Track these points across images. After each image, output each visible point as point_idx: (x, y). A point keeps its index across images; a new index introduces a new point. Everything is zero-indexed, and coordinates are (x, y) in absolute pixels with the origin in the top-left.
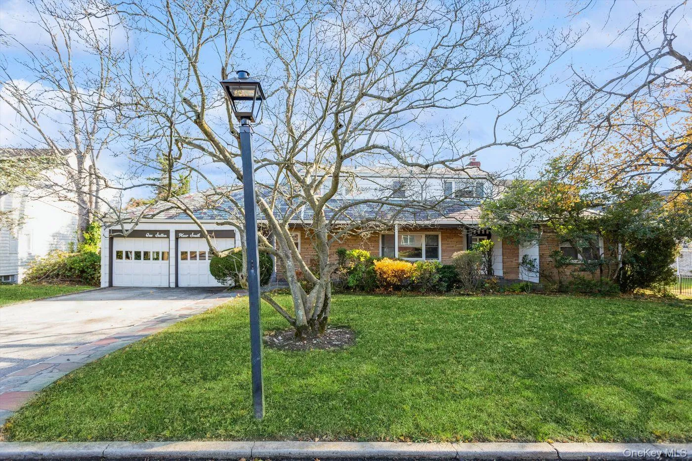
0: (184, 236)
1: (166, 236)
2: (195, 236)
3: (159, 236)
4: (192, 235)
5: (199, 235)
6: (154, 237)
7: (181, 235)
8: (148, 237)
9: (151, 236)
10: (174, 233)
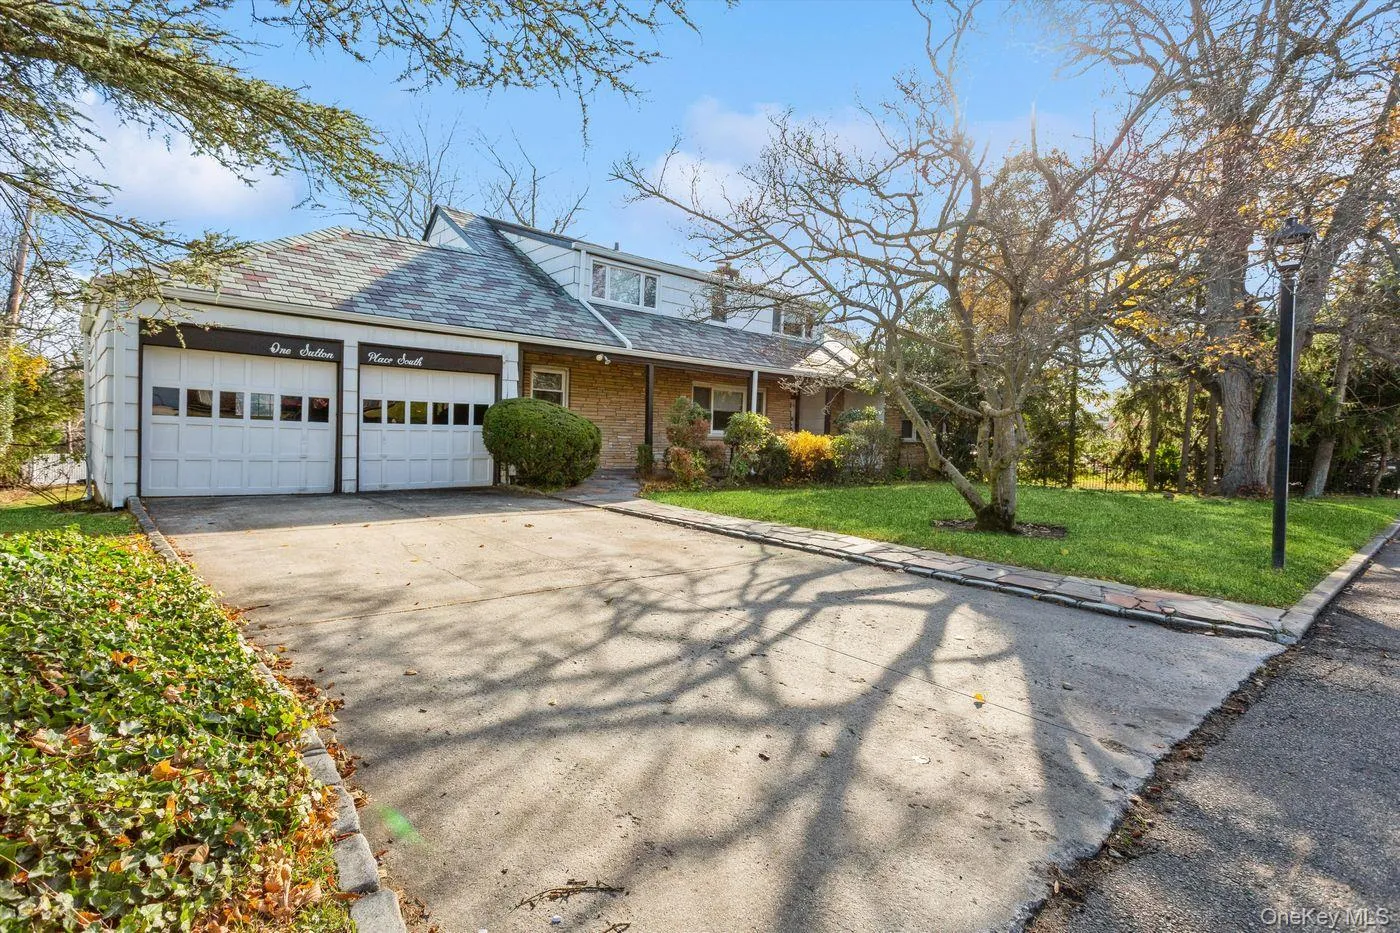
0: (381, 360)
1: (330, 356)
2: (410, 363)
3: (311, 354)
4: (403, 359)
5: (419, 362)
6: (295, 356)
7: (373, 356)
8: (278, 355)
9: (287, 352)
10: (355, 351)
